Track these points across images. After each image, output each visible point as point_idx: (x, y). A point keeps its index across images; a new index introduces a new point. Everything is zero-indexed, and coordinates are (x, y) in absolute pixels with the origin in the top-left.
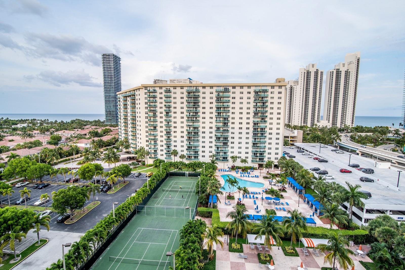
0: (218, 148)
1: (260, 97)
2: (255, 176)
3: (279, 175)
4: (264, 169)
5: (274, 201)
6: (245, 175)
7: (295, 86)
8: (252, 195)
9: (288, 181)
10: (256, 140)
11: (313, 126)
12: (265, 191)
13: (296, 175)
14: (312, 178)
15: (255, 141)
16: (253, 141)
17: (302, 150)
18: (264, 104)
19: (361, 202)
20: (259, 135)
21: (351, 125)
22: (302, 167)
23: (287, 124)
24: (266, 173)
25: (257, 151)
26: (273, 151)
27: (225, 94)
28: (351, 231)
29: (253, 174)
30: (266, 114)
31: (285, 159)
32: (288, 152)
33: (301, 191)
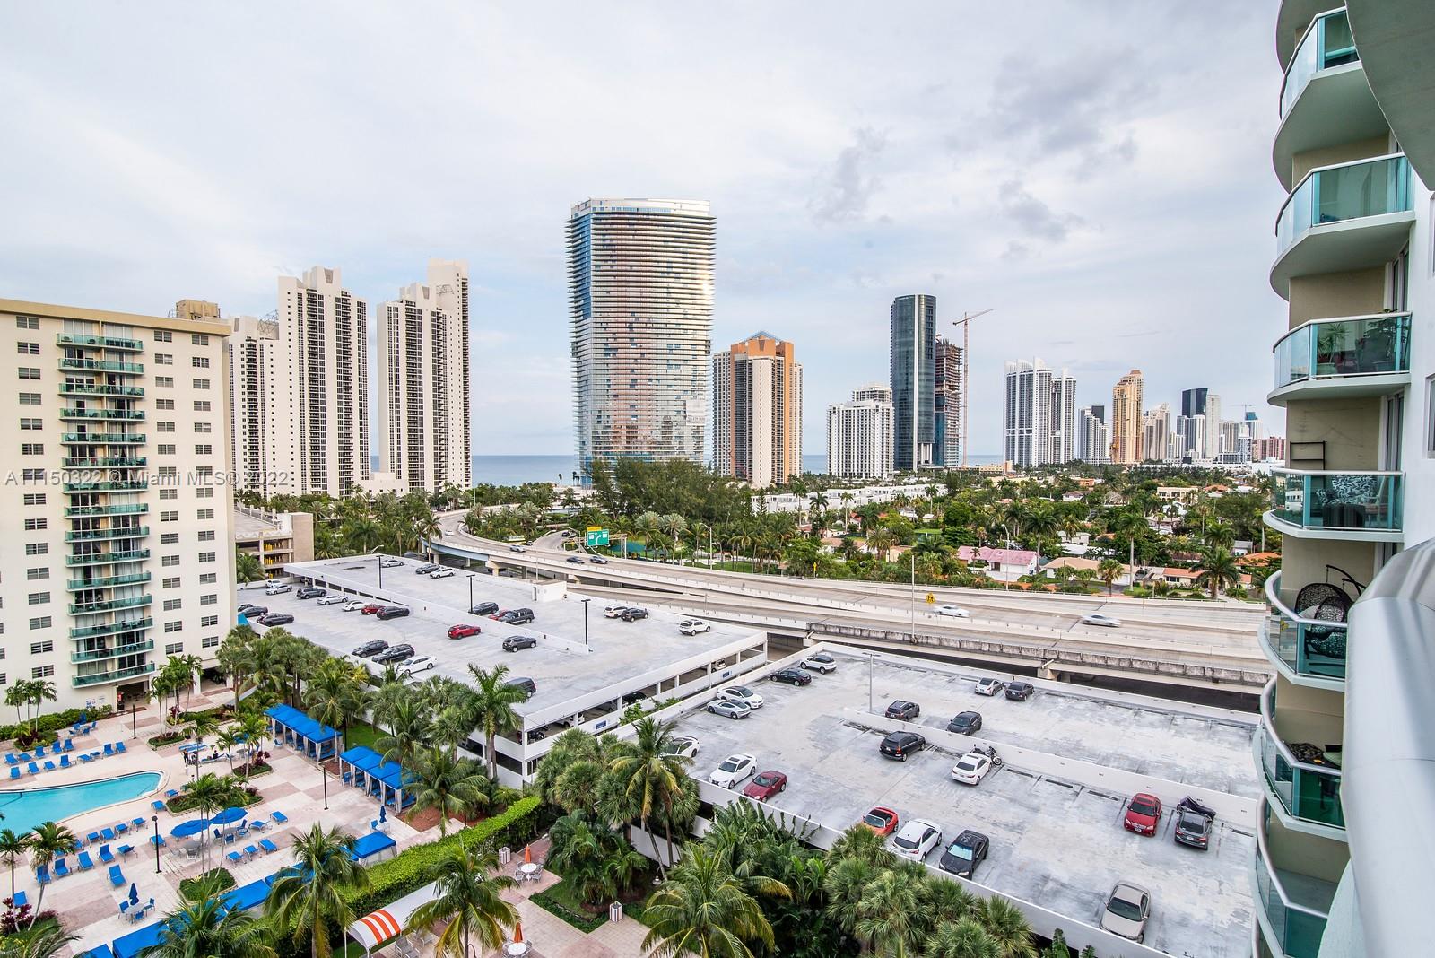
1: (99, 374)
2: (101, 749)
3: (231, 708)
4: (154, 701)
5: (216, 832)
6: (40, 763)
7: (266, 343)
8: (93, 852)
9: (274, 724)
10: (95, 576)
11: (348, 493)
12: (168, 803)
13: (304, 686)
14: (363, 685)
15: (88, 583)
16: (73, 584)
17: (315, 586)
18: (121, 405)
19: (515, 714)
20: (111, 550)
21: (463, 483)
22: (322, 653)
23: (245, 490)
24: (164, 718)
25: (104, 629)
26: (191, 613)
28: (499, 817)
29: (96, 743)
30: (140, 454)
31: (249, 636)
32: (262, 606)
33: (328, 748)
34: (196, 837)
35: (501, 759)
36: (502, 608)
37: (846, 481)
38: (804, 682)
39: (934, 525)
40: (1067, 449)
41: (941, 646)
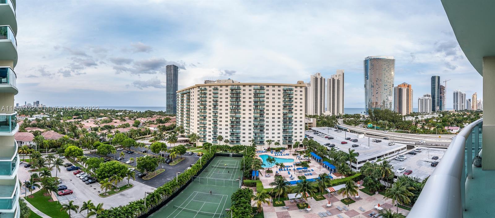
0: (256, 134)
1: (288, 94)
2: (286, 154)
3: (304, 151)
4: (293, 148)
5: (303, 170)
6: (278, 154)
7: (308, 87)
9: (311, 155)
10: (286, 127)
12: (296, 164)
13: (316, 150)
14: (326, 151)
15: (285, 128)
16: (283, 128)
17: (317, 132)
18: (290, 99)
19: (356, 159)
20: (288, 123)
22: (319, 144)
25: (287, 136)
26: (298, 135)
27: (261, 91)
28: (353, 176)
30: (292, 107)
31: (307, 140)
32: (308, 135)
33: (320, 160)
34: (300, 170)
35: (352, 167)
36: (351, 139)
37: (422, 114)
38: (415, 154)
39: (440, 123)
40: (464, 107)
41: (442, 146)
